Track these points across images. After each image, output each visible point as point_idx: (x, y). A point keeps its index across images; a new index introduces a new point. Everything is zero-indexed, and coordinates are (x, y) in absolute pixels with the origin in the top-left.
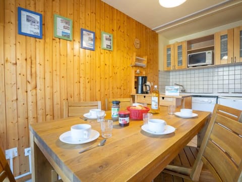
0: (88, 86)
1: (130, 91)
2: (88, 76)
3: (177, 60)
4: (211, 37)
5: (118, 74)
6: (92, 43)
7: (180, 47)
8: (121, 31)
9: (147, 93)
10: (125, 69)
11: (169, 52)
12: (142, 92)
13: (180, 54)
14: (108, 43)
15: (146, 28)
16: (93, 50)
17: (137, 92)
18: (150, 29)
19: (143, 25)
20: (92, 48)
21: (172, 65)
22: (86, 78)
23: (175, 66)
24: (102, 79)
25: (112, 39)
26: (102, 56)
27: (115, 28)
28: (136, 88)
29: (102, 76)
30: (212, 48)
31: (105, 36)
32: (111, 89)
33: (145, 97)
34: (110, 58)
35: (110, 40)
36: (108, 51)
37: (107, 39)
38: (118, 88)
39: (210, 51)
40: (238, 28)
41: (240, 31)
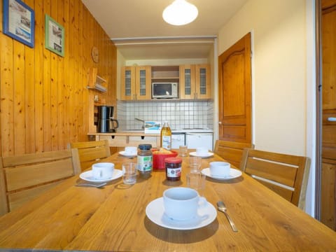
0: (20, 119)
1: (87, 129)
2: (19, 99)
3: (139, 88)
4: (176, 69)
5: (71, 100)
6: (29, 30)
7: (143, 72)
8: (75, 26)
9: (114, 131)
10: (80, 93)
11: (129, 76)
12: (108, 130)
13: (143, 81)
14: (57, 40)
15: (105, 35)
16: (30, 46)
17: (99, 130)
18: (108, 37)
19: (102, 30)
20: (29, 41)
21: (132, 93)
22: (16, 102)
23: (136, 95)
24: (46, 105)
25: (63, 35)
26: (46, 63)
27: (67, 19)
28: (98, 124)
29: (46, 101)
30: (177, 81)
31: (51, 25)
32: (60, 126)
33: (113, 137)
34: (59, 69)
35: (60, 36)
36: (56, 56)
37: (55, 33)
38: (70, 124)
39: (176, 83)
40: (199, 65)
41: (201, 69)
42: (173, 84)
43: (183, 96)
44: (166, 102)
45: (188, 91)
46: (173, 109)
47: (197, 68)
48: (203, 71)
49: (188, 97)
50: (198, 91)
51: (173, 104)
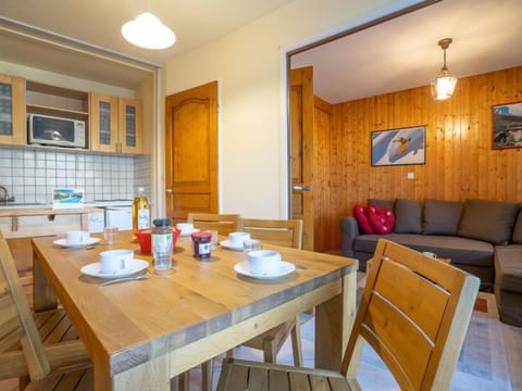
7: (4, 87)
13: (6, 105)
39: (83, 123)
40: (124, 99)
41: (127, 107)
42: (76, 122)
43: (95, 146)
44: (56, 152)
45: (105, 139)
46: (71, 165)
47: (121, 103)
48: (131, 109)
49: (105, 148)
50: (123, 140)
51: (71, 158)
